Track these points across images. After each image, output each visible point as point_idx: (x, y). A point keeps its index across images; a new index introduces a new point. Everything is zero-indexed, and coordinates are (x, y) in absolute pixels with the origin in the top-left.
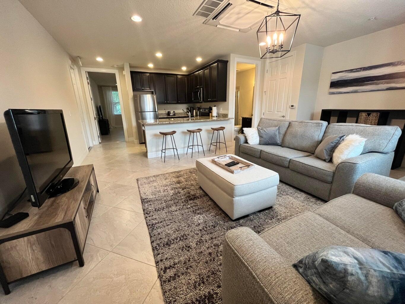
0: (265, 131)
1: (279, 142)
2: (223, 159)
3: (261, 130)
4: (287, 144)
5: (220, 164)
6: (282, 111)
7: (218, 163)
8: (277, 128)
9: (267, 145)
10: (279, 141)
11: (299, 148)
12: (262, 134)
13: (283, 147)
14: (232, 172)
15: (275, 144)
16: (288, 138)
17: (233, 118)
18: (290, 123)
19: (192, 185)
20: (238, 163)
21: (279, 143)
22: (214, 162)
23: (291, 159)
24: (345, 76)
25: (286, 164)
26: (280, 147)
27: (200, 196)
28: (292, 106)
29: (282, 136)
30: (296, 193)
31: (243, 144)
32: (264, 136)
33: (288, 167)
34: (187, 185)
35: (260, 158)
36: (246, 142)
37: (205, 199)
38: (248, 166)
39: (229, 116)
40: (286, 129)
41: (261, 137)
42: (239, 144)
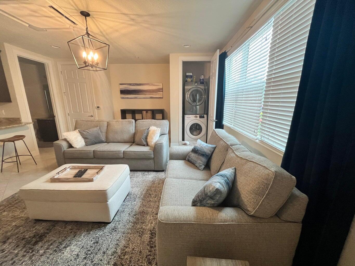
0: (88, 132)
1: (103, 140)
2: (64, 173)
3: (84, 132)
4: (112, 140)
5: (68, 179)
7: (65, 179)
8: (98, 128)
9: (94, 144)
10: (103, 139)
11: (122, 141)
12: (86, 135)
13: (108, 143)
14: (91, 180)
15: (101, 142)
16: (111, 136)
18: (108, 123)
20: (87, 170)
21: (104, 140)
23: (124, 151)
24: (127, 87)
25: (122, 155)
26: (106, 144)
28: (98, 107)
29: (104, 134)
31: (67, 150)
32: (90, 137)
33: (124, 157)
35: (94, 158)
36: (70, 146)
38: (102, 169)
40: (106, 128)
41: (85, 138)
42: (62, 150)
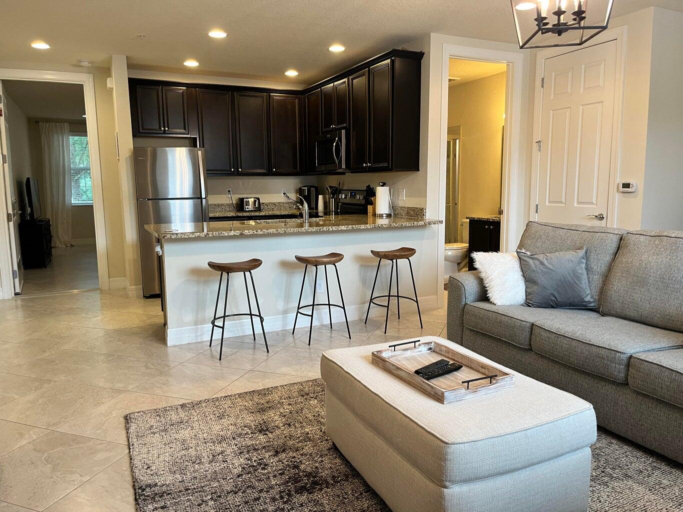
0: (542, 263)
1: (588, 299)
2: (408, 354)
3: (531, 261)
4: (617, 307)
5: (398, 368)
6: (595, 202)
7: (393, 365)
8: (581, 253)
9: (553, 307)
10: (589, 295)
11: (656, 320)
12: (534, 271)
13: (603, 315)
14: (439, 398)
15: (577, 305)
16: (619, 287)
17: (441, 222)
18: (621, 239)
19: (307, 438)
20: (457, 368)
21: (590, 302)
22: (378, 361)
23: (631, 357)
25: (619, 372)
26: (594, 315)
27: (334, 477)
28: (626, 186)
29: (597, 279)
30: (657, 473)
32: (542, 280)
33: (625, 384)
34: (291, 437)
35: (531, 350)
36: (484, 296)
37: (348, 488)
38: (492, 377)
39: (429, 216)
40: (608, 258)
41: (529, 280)
42: (461, 301)
